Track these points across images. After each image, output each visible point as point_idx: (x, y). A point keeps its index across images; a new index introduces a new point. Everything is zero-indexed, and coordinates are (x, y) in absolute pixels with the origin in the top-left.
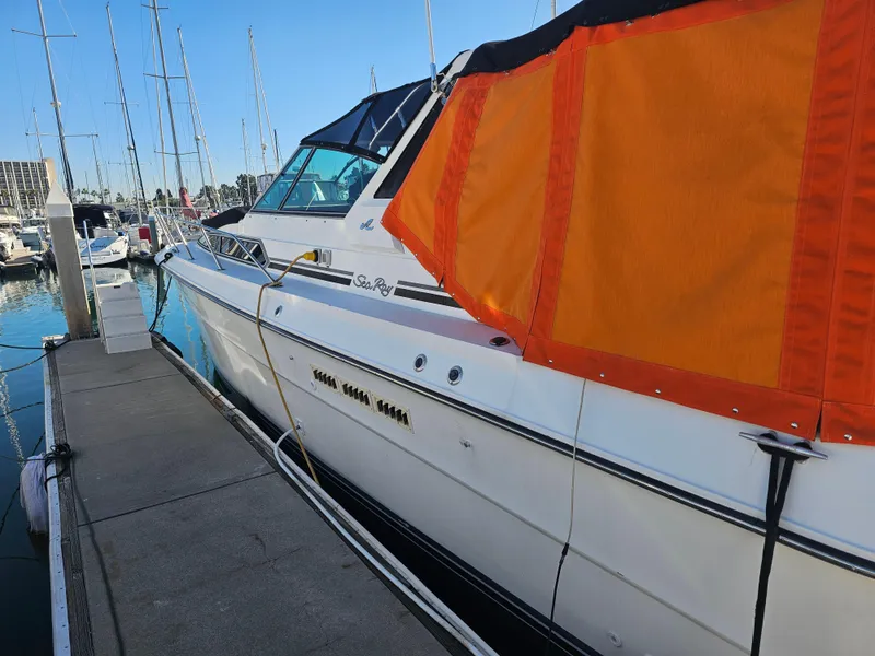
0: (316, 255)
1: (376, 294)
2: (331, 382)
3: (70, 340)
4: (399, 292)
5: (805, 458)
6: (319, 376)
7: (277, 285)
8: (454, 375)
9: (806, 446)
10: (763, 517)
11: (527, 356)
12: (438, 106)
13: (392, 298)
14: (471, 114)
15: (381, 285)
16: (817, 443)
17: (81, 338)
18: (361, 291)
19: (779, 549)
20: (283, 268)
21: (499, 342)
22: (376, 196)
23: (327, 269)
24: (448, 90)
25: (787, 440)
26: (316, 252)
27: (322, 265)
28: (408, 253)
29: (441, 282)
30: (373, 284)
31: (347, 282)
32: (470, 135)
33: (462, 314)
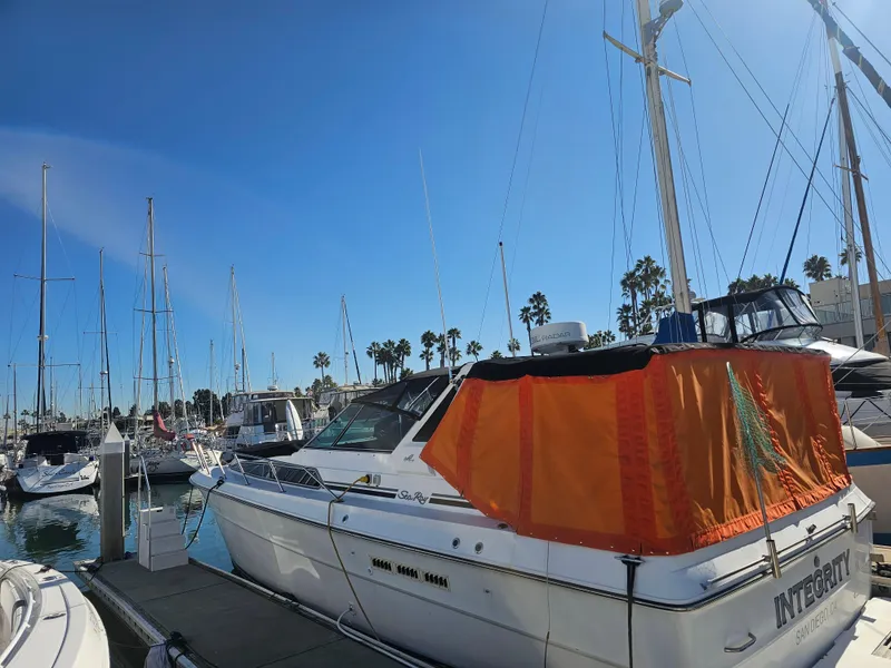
0: (368, 478)
1: (416, 503)
2: (386, 566)
3: (103, 563)
4: (432, 501)
5: (638, 564)
6: (377, 563)
7: (340, 500)
8: (479, 547)
9: (638, 559)
10: (626, 593)
11: (519, 532)
12: (453, 391)
13: (427, 505)
14: (474, 399)
15: (419, 496)
16: (642, 557)
17: (115, 560)
18: (405, 502)
19: (634, 606)
20: (343, 489)
21: (502, 527)
22: (414, 440)
23: (377, 488)
24: (459, 383)
25: (632, 558)
26: (368, 476)
27: (372, 485)
28: (438, 475)
29: (462, 493)
30: (413, 496)
31: (393, 496)
32: (476, 411)
33: (477, 512)
